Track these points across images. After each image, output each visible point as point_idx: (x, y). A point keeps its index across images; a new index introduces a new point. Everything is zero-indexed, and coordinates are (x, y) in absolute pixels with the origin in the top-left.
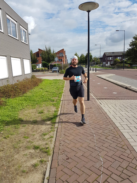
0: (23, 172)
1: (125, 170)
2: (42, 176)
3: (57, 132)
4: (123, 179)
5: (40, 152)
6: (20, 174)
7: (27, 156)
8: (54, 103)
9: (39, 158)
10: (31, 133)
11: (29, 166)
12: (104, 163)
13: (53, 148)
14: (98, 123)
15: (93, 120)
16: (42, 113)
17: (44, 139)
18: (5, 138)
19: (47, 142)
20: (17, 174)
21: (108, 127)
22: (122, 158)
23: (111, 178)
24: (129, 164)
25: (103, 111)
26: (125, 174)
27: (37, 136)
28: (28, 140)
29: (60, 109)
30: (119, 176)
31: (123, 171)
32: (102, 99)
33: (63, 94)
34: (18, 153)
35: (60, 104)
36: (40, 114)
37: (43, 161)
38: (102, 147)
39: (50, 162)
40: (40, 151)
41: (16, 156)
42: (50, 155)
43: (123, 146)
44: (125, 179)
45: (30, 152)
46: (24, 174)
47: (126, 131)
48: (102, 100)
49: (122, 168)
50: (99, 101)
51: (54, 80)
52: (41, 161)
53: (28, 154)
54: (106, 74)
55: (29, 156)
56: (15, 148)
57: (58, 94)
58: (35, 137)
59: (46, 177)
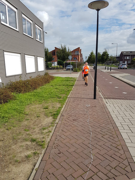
0: (16, 161)
1: (114, 169)
2: (32, 167)
3: (56, 127)
4: (108, 178)
5: (36, 145)
6: (12, 163)
7: (23, 148)
8: (60, 100)
9: (33, 151)
10: (32, 126)
11: (22, 157)
12: (94, 160)
13: (48, 142)
14: (98, 122)
15: (94, 118)
16: (47, 108)
17: (42, 133)
18: (7, 129)
19: (44, 136)
20: (10, 163)
21: (108, 126)
22: (113, 158)
23: (97, 175)
24: (119, 164)
25: (107, 110)
26: (112, 173)
27: (37, 130)
28: (28, 133)
29: (64, 106)
30: (106, 175)
31: (111, 170)
32: (110, 98)
33: (71, 91)
34: (16, 144)
35: (65, 101)
36: (45, 109)
37: (36, 153)
38: (96, 145)
39: (43, 155)
40: (36, 143)
41: (13, 147)
42: (44, 148)
43: (118, 145)
44: (110, 178)
45: (27, 144)
46: (16, 163)
47: (125, 131)
48: (109, 100)
49: (111, 167)
50: (106, 100)
51: (66, 78)
52: (34, 153)
53: (25, 145)
54: (121, 73)
55: (25, 147)
56: (14, 139)
57: (66, 92)
58: (35, 130)
59: (35, 168)
